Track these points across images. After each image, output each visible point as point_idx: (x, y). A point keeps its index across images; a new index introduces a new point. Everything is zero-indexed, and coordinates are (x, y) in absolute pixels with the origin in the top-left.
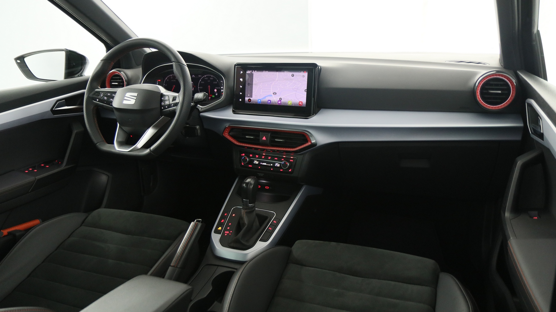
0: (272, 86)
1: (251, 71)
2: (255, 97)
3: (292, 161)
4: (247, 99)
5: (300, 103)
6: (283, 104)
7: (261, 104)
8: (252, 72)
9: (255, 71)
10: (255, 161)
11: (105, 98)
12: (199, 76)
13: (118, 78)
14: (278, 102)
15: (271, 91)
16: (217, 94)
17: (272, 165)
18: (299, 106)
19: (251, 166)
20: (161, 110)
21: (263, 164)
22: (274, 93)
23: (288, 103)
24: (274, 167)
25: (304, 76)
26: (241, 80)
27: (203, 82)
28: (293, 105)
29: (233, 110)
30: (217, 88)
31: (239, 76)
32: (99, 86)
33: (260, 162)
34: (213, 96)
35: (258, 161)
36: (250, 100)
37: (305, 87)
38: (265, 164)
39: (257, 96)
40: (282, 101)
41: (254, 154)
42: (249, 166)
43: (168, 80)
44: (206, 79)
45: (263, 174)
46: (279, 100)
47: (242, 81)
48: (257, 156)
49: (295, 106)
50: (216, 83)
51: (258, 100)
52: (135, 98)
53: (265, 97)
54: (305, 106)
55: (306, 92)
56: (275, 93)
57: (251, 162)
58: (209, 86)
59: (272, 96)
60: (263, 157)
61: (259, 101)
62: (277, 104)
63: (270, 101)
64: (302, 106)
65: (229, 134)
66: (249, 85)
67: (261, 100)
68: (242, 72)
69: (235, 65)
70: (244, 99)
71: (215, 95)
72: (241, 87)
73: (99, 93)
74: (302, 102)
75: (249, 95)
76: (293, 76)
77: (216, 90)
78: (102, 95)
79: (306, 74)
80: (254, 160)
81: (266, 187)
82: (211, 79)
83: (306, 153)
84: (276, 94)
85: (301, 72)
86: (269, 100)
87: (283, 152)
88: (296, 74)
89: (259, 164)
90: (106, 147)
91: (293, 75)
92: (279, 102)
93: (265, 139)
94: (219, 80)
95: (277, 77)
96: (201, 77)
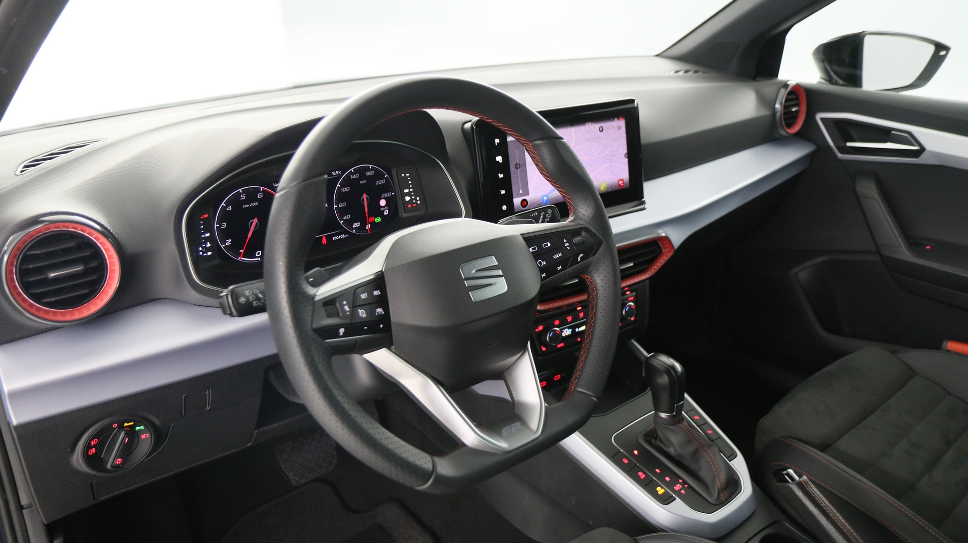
2: (536, 193)
4: (517, 201)
5: (621, 182)
10: (565, 331)
12: (334, 173)
16: (386, 213)
18: (618, 188)
19: (561, 345)
21: (580, 329)
25: (620, 128)
26: (499, 159)
27: (347, 189)
28: (609, 190)
30: (386, 195)
34: (378, 220)
36: (524, 203)
37: (625, 151)
39: (540, 189)
42: (558, 346)
43: (230, 208)
44: (354, 177)
47: (501, 162)
48: (568, 318)
49: (613, 190)
50: (383, 182)
51: (541, 197)
55: (628, 159)
58: (365, 196)
60: (581, 315)
61: (545, 198)
64: (625, 187)
66: (517, 168)
67: (549, 195)
68: (497, 141)
70: (510, 204)
71: (381, 214)
72: (501, 176)
74: (622, 180)
75: (521, 192)
77: (383, 203)
78: (347, 308)
79: (621, 123)
80: (562, 331)
82: (368, 174)
85: (614, 119)
88: (606, 125)
91: (601, 129)
94: (390, 174)
95: (574, 137)
96: (339, 176)
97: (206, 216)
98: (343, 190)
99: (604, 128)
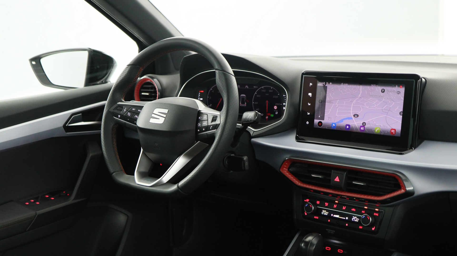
0: (352, 105)
1: (324, 83)
2: (328, 120)
3: (377, 215)
4: (316, 121)
5: (393, 131)
6: (367, 132)
7: (335, 129)
8: (326, 84)
9: (329, 83)
10: (324, 211)
11: (129, 114)
12: (254, 87)
13: (150, 86)
14: (360, 128)
15: (351, 112)
16: (277, 113)
17: (347, 218)
18: (390, 135)
19: (317, 218)
20: (197, 132)
21: (335, 216)
22: (354, 116)
23: (374, 130)
24: (350, 221)
25: (399, 93)
26: (310, 94)
27: (259, 96)
28: (382, 134)
29: (296, 136)
30: (277, 104)
31: (307, 89)
32: (122, 98)
33: (330, 212)
34: (272, 115)
35: (327, 211)
36: (320, 124)
37: (401, 110)
38: (338, 216)
39: (331, 118)
40: (365, 127)
41: (323, 201)
42: (315, 217)
43: (213, 91)
44: (263, 91)
45: (334, 231)
46: (362, 125)
47: (311, 96)
48: (326, 203)
49: (385, 134)
50: (277, 97)
51: (331, 123)
52: (165, 116)
53: (342, 121)
54: (399, 135)
55: (401, 116)
56: (356, 116)
57: (318, 212)
58: (267, 102)
59: (352, 119)
60: (335, 206)
61: (334, 125)
62: (359, 131)
63: (349, 126)
64: (396, 135)
65: (288, 169)
66: (320, 102)
68: (311, 84)
69: (303, 74)
70: (312, 122)
71: (274, 113)
72: (309, 104)
73: (121, 106)
74: (395, 130)
75: (319, 117)
76: (383, 91)
77: (275, 107)
78: (125, 110)
79: (402, 90)
80: (321, 210)
81: (339, 251)
82: (270, 91)
83: (399, 204)
84: (358, 116)
85: (395, 86)
86: (347, 125)
87: (364, 201)
88: (387, 88)
89: (329, 216)
90: (124, 179)
92: (362, 128)
93: (338, 180)
94: (280, 94)
95: (361, 92)
96: (256, 89)
97: (202, 91)
98: (257, 96)
99: (385, 90)
